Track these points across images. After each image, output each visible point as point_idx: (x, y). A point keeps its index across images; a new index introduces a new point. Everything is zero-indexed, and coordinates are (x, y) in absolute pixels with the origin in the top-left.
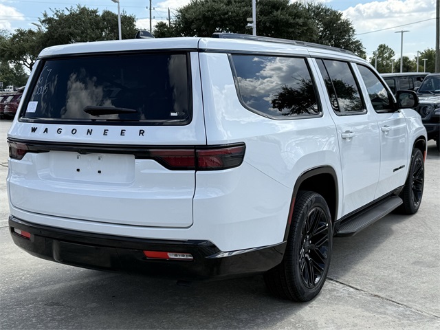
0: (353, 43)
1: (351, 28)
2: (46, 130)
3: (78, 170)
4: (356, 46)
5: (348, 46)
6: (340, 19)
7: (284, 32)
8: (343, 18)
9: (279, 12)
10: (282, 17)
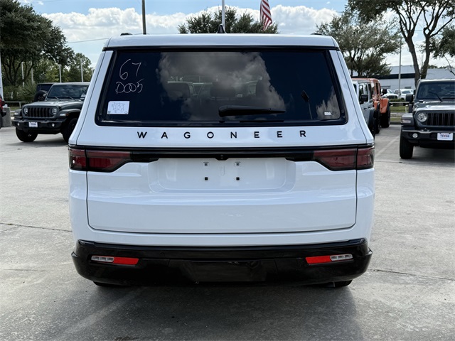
0: (65, 49)
1: (62, 36)
2: (164, 135)
3: (206, 179)
4: (68, 53)
5: (60, 52)
6: (51, 27)
7: (20, 34)
8: (53, 25)
9: (13, 14)
10: (17, 19)
